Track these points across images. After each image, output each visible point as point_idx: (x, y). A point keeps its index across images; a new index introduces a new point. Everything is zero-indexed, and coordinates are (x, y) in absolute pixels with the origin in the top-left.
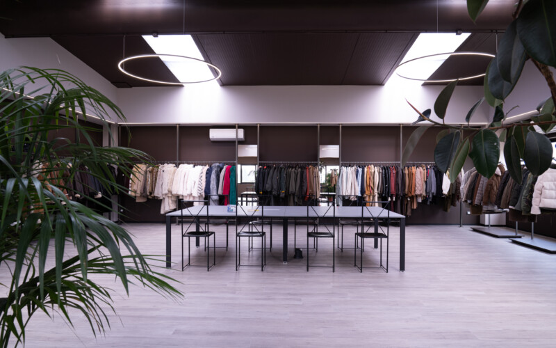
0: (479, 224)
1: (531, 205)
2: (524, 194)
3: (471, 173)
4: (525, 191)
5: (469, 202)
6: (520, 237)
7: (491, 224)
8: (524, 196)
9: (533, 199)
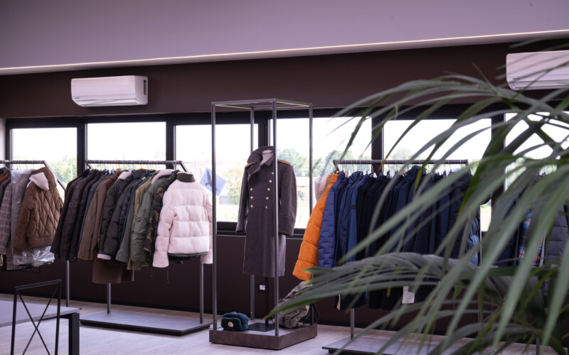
2: (135, 229)
4: (137, 225)
8: (138, 234)
9: (158, 238)
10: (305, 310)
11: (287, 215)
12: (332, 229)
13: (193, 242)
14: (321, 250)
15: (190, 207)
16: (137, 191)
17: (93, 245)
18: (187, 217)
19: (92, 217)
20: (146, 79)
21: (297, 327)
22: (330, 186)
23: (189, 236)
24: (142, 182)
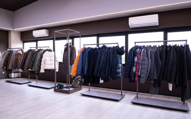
0: (8, 77)
1: (40, 68)
2: (36, 63)
3: (5, 53)
4: (37, 62)
5: (5, 68)
6: (31, 82)
7: (16, 77)
8: (37, 64)
9: (41, 65)
10: (78, 83)
11: (73, 59)
12: (81, 62)
13: (51, 66)
14: (78, 68)
15: (51, 58)
16: (38, 54)
17: (28, 67)
18: (50, 60)
19: (28, 60)
20: (48, 30)
21: (76, 87)
22: (81, 51)
23: (50, 65)
24: (40, 52)
